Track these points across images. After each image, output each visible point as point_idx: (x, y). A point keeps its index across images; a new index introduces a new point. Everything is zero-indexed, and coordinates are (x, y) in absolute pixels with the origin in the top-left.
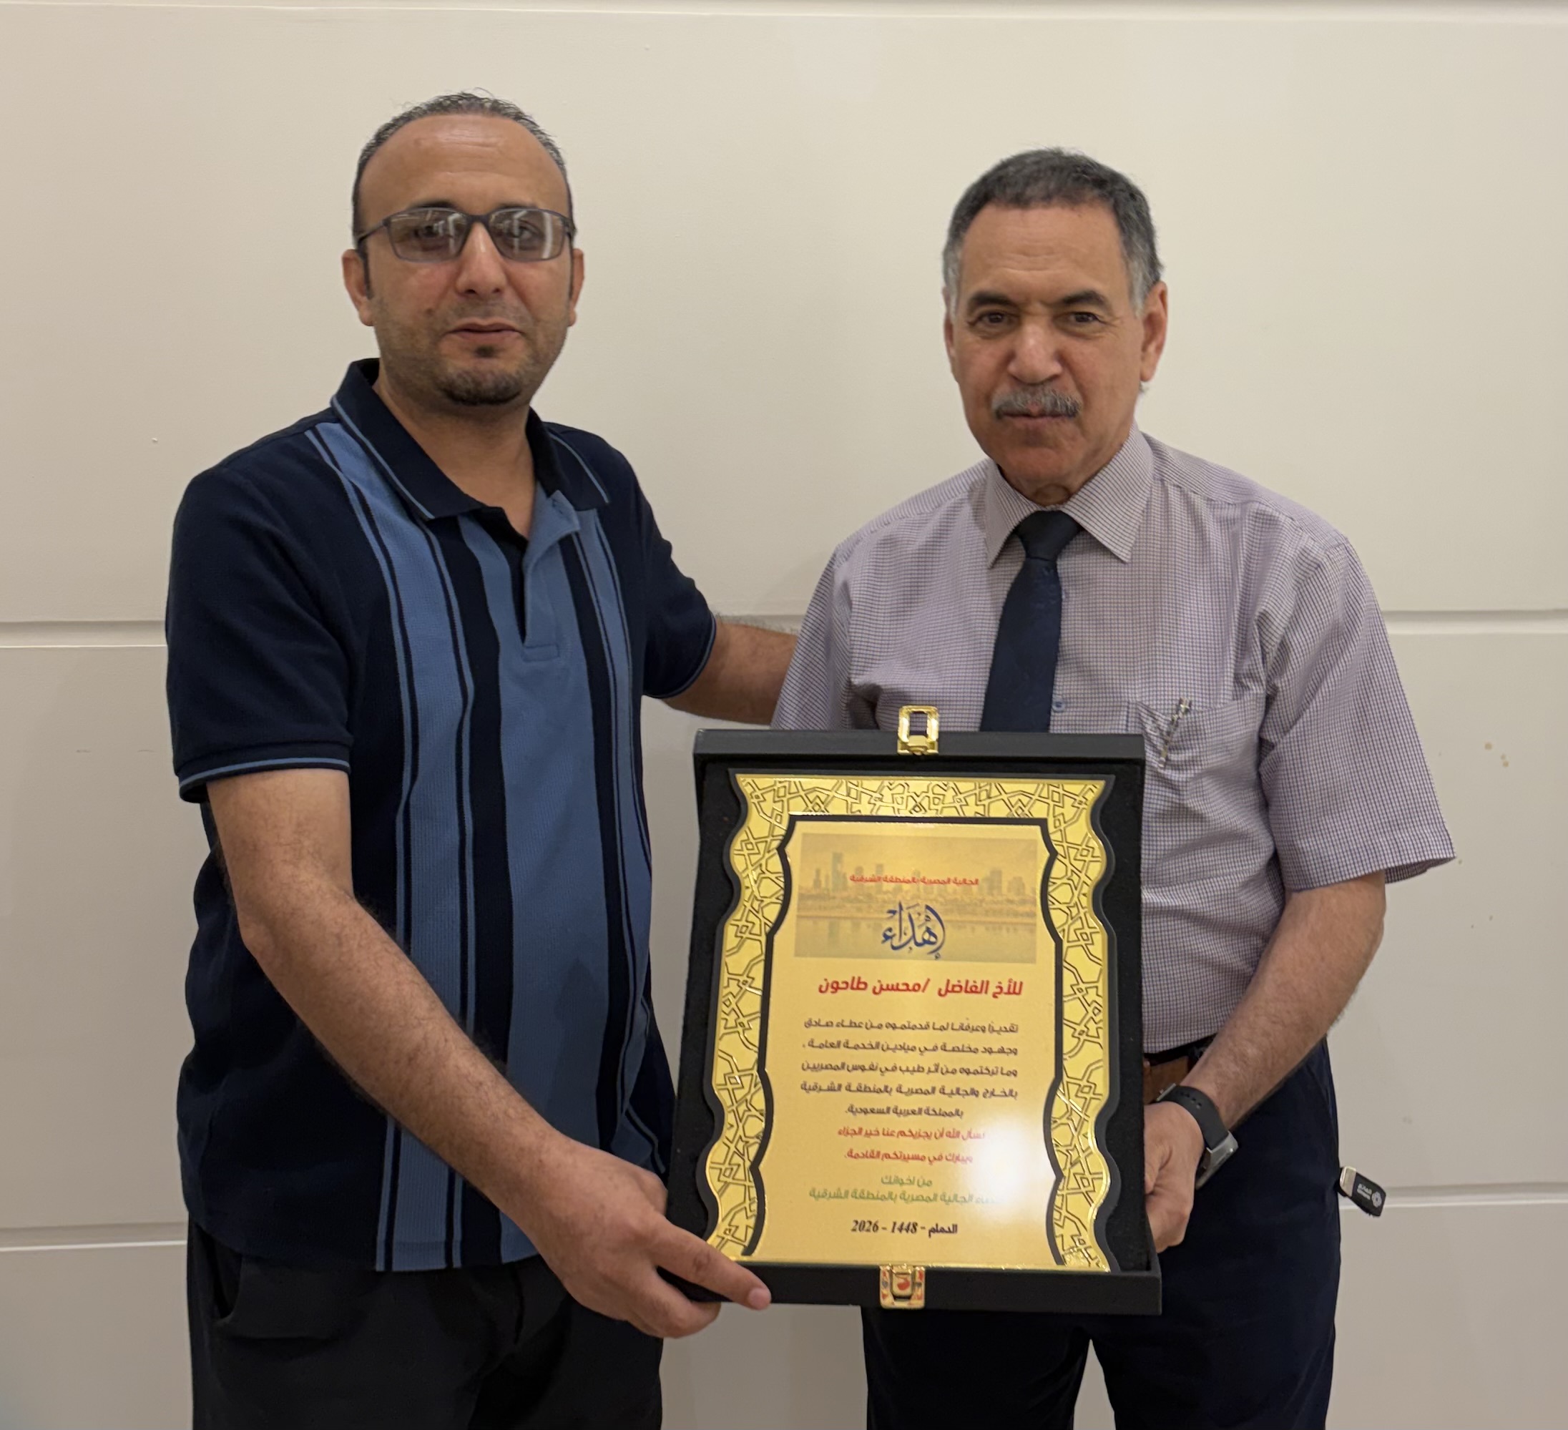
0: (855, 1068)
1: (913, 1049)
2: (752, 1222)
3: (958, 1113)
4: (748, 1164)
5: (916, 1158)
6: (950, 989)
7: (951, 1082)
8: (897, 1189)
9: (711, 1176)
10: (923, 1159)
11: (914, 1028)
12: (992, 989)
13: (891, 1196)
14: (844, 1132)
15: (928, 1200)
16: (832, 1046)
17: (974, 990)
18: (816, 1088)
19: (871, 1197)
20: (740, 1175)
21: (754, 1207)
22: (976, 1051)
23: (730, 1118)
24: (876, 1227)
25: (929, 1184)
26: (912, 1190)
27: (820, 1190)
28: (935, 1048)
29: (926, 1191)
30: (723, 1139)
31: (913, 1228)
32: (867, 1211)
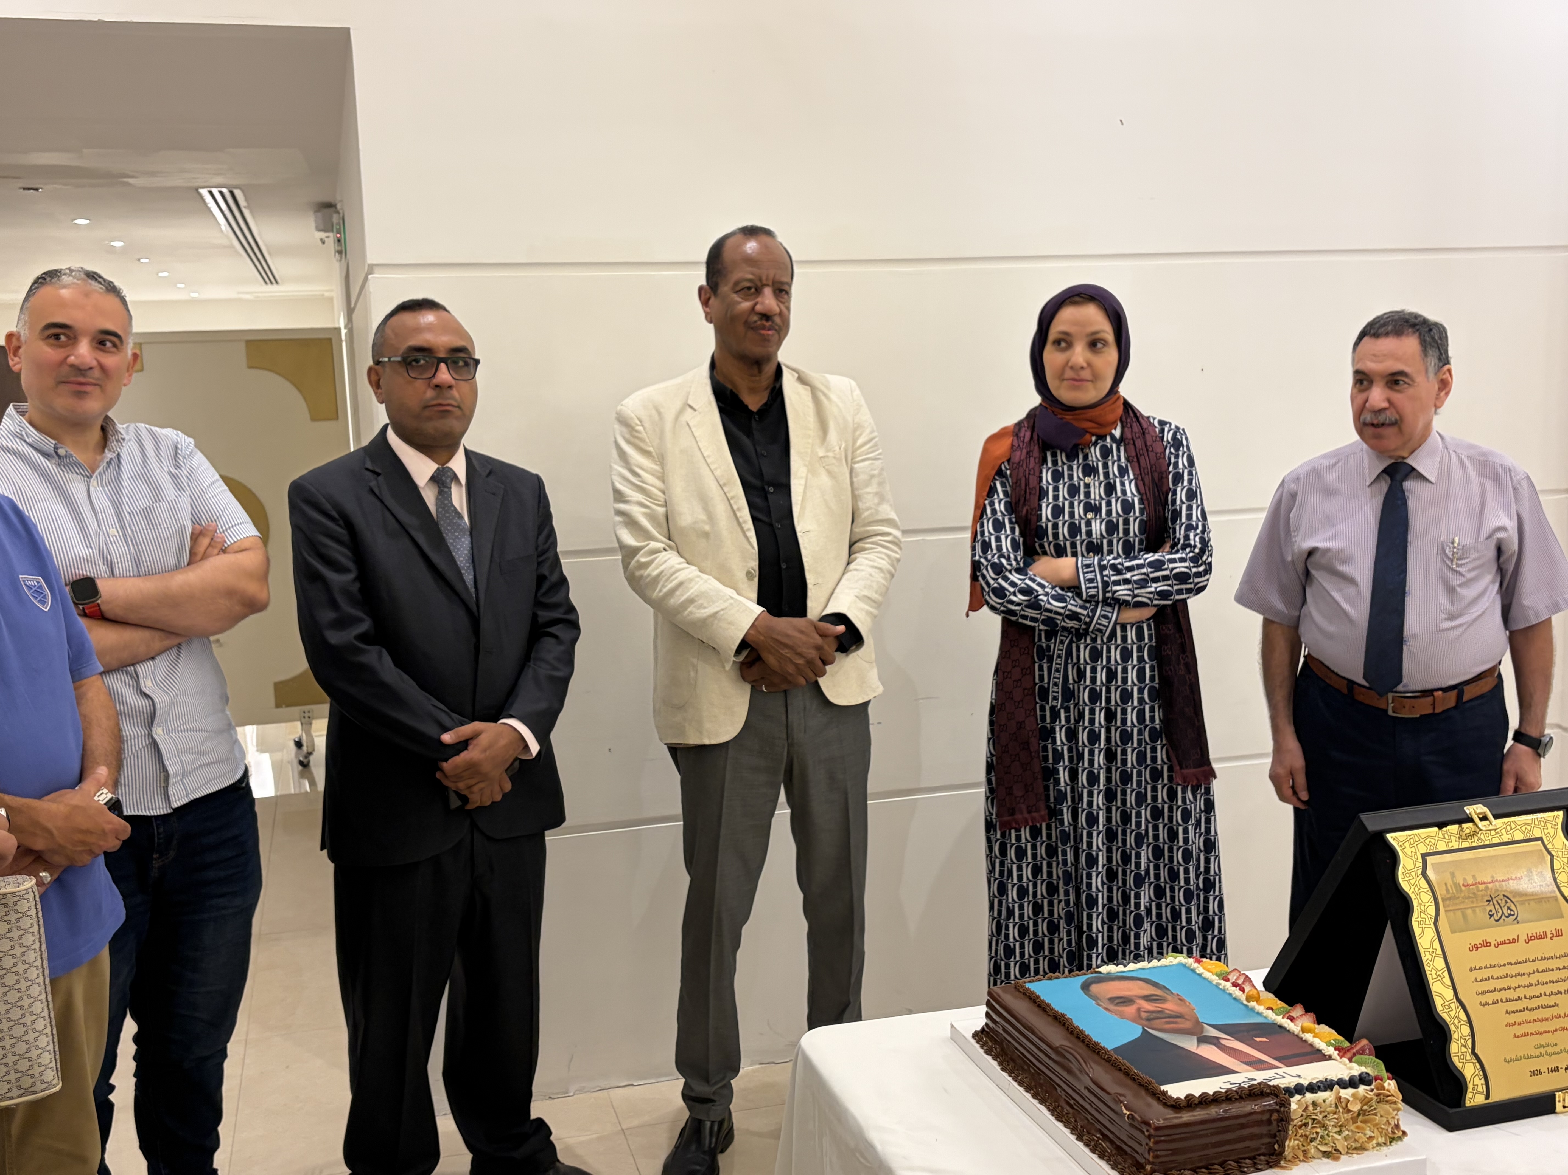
0: (1501, 990)
1: (1524, 974)
2: (1483, 1081)
3: (1556, 1005)
4: (1470, 1051)
5: (1545, 1032)
6: (1530, 939)
7: (1548, 989)
8: (1543, 1051)
9: (1455, 1060)
10: (1549, 1032)
11: (1520, 963)
12: (1549, 936)
13: (1541, 1055)
14: (1508, 1025)
15: (1558, 1053)
16: (1486, 979)
17: (1540, 938)
18: (1487, 1004)
19: (1532, 1057)
20: (1468, 1057)
21: (1481, 1073)
22: (1552, 970)
23: (1452, 1028)
24: (1541, 1073)
25: (1556, 1045)
26: (1550, 1050)
27: (1508, 1058)
28: (1534, 972)
29: (1557, 1049)
30: (1453, 1040)
31: (1556, 1069)
32: (1534, 1065)
